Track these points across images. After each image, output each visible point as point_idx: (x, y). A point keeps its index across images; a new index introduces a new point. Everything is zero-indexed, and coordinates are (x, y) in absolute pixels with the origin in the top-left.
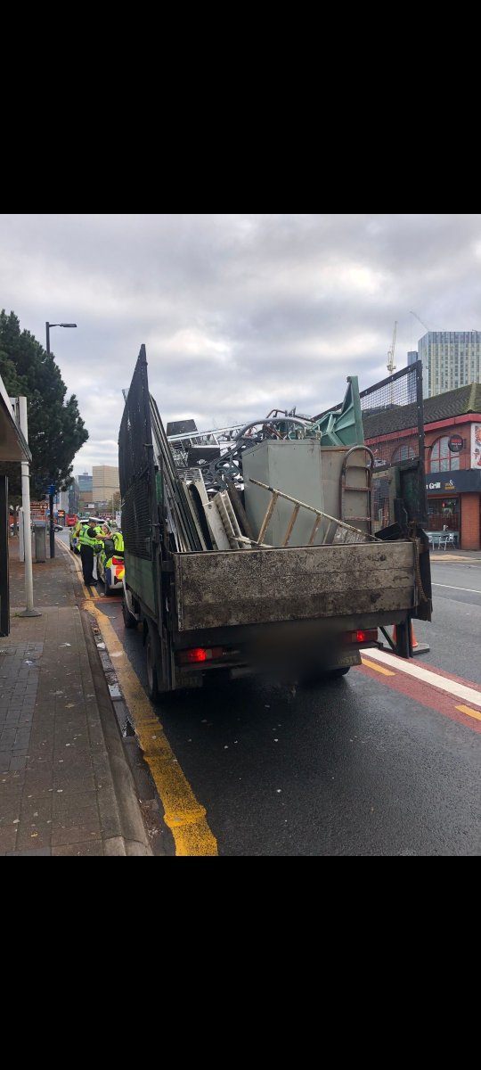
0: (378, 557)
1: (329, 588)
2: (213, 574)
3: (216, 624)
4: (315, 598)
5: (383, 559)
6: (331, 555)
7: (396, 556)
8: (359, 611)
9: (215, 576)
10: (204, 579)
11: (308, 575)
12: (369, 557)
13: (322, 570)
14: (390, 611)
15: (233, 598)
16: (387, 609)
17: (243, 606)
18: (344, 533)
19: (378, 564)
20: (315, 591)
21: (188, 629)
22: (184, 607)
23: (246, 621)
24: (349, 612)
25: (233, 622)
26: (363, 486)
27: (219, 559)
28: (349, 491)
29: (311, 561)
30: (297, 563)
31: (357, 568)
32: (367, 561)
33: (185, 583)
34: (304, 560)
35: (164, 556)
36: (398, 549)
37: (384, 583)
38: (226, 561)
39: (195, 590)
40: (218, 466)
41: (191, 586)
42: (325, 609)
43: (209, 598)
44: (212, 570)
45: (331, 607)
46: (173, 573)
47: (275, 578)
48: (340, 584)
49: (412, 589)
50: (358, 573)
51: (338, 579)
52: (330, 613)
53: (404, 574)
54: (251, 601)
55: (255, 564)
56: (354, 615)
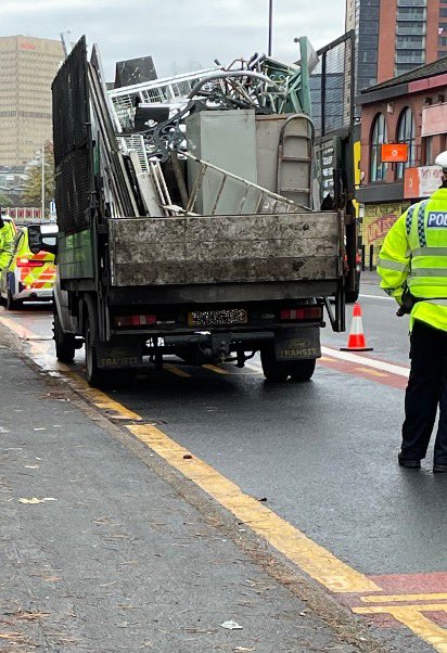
0: (301, 226)
1: (252, 255)
2: (142, 236)
3: (145, 282)
4: (236, 263)
5: (306, 228)
6: (253, 223)
7: (319, 227)
8: (282, 279)
9: (144, 239)
10: (133, 241)
11: (231, 242)
12: (291, 226)
13: (244, 237)
14: (315, 280)
15: (160, 259)
16: (311, 277)
17: (170, 267)
18: (273, 204)
19: (301, 233)
20: (236, 256)
21: (120, 285)
22: (116, 265)
23: (171, 282)
24: (272, 279)
25: (160, 282)
26: (305, 157)
27: (147, 224)
28: (285, 161)
29: (233, 228)
30: (219, 230)
31: (279, 237)
32: (289, 230)
33: (118, 243)
34: (226, 227)
35: (100, 220)
36: (321, 219)
37: (307, 252)
38: (153, 226)
39: (126, 251)
40: (163, 131)
41: (124, 247)
42: (247, 275)
43: (138, 258)
44: (141, 233)
45: (253, 272)
46: (107, 236)
47: (199, 243)
48: (261, 251)
49: (337, 259)
50: (279, 241)
51: (259, 246)
52: (252, 279)
53: (327, 244)
54: (175, 263)
55: (180, 230)
56: (278, 283)
